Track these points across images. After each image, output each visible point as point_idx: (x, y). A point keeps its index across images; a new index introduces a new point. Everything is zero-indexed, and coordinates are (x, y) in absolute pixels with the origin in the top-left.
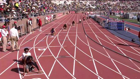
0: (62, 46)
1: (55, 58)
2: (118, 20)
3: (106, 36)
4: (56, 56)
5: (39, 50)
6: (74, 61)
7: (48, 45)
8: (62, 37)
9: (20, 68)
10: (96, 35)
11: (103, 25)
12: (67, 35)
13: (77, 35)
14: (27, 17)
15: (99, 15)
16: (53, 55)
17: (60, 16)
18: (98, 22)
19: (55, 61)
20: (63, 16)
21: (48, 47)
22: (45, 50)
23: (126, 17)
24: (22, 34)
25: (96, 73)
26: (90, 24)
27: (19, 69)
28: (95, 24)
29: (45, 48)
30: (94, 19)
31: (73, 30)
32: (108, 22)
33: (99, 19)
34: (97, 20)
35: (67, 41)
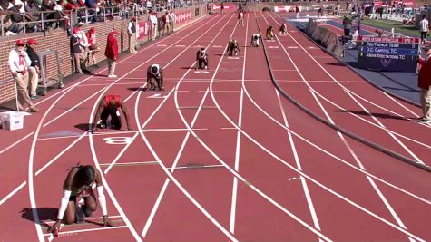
0: (190, 129)
1: (165, 169)
2: (394, 36)
3: (347, 91)
4: (169, 165)
5: (109, 141)
6: (235, 180)
7: (141, 125)
8: (190, 95)
9: (38, 209)
10: (313, 91)
11: (338, 53)
12: (210, 90)
13: (244, 90)
16: (159, 161)
17: (182, 21)
18: (319, 42)
19: (168, 180)
20: (196, 20)
21: (141, 131)
22: (129, 141)
24: (45, 86)
25: (312, 224)
26: (292, 49)
28: (310, 51)
29: (132, 135)
30: (306, 31)
31: (230, 74)
32: (359, 44)
33: (323, 30)
34: (315, 35)
35: (209, 109)
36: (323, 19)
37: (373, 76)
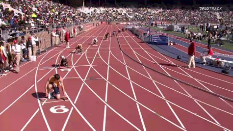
0: (91, 65)
1: (82, 80)
2: (160, 33)
3: (146, 52)
4: (84, 78)
5: (63, 70)
6: (107, 83)
7: (74, 64)
8: (91, 54)
10: (134, 52)
11: (143, 38)
12: (98, 51)
13: (110, 51)
14: (47, 30)
15: (138, 27)
16: (80, 77)
17: (89, 28)
18: (136, 35)
19: (83, 84)
20: (93, 27)
21: (74, 66)
22: (69, 70)
23: (170, 29)
24: (41, 51)
25: (134, 98)
26: (127, 37)
27: (37, 94)
28: (133, 38)
29: (70, 68)
30: (132, 31)
31: (105, 45)
32: (149, 35)
33: (137, 31)
34: (135, 32)
35: (98, 58)
36: (137, 27)
37: (154, 46)
